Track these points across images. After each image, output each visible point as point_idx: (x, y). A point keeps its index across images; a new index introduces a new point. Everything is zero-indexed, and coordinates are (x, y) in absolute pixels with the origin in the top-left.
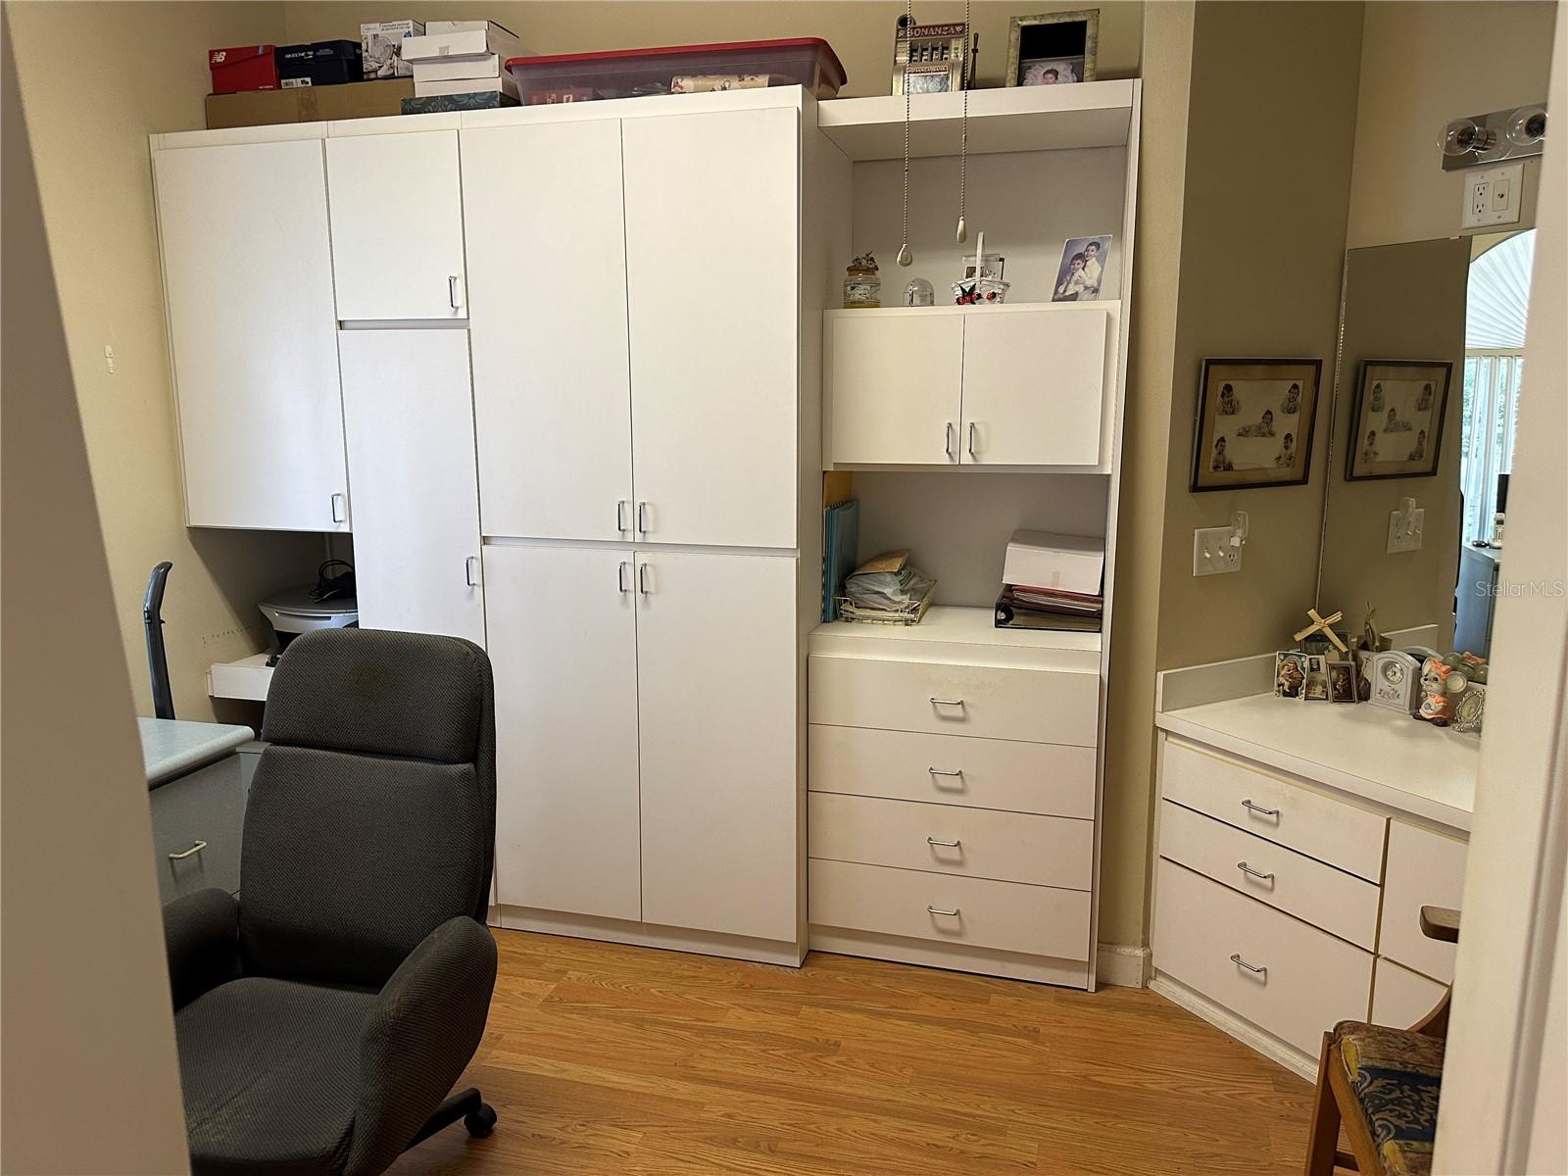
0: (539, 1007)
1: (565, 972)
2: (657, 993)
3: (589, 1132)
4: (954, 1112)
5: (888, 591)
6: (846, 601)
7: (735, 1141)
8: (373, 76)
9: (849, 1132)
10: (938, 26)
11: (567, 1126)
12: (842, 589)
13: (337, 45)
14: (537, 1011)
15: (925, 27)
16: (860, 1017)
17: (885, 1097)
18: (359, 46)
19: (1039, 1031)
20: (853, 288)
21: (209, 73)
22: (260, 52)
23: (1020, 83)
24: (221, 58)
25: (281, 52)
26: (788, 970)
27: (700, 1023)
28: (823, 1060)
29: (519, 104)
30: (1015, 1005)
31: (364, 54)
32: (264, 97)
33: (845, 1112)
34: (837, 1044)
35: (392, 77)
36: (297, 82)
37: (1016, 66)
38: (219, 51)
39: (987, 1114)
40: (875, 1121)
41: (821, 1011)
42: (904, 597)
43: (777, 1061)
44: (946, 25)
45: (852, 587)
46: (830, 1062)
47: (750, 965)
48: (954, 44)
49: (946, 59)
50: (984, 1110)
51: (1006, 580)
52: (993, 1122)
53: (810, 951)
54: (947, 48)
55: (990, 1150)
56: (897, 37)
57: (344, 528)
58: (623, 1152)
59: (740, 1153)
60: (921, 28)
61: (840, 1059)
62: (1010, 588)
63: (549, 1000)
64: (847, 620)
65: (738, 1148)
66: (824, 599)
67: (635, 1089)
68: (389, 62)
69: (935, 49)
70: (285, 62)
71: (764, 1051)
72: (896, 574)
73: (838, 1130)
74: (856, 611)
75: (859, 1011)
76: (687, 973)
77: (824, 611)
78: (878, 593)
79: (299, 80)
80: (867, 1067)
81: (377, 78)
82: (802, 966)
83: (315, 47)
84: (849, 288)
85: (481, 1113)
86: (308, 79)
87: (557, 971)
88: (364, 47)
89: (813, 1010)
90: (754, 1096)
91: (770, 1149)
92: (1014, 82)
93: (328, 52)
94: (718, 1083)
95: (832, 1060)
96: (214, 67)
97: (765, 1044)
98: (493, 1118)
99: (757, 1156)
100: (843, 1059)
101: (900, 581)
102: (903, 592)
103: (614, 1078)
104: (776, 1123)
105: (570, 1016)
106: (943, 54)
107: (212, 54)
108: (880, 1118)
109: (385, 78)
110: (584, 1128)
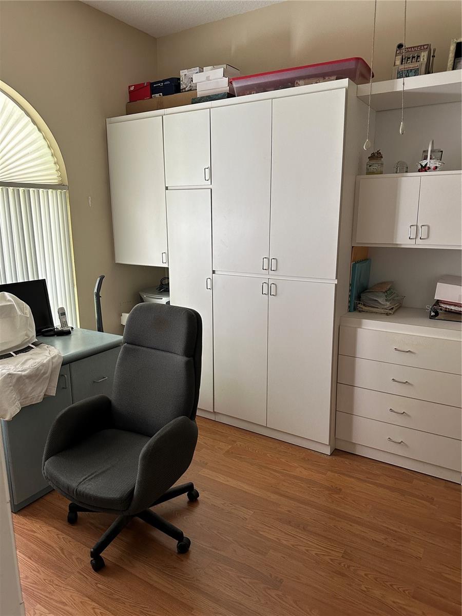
0: (224, 454)
1: (235, 442)
2: (270, 456)
3: (233, 507)
4: (388, 528)
5: (380, 300)
6: (359, 303)
7: (290, 522)
8: (184, 90)
9: (339, 528)
10: (416, 47)
11: (225, 503)
12: (359, 298)
13: (171, 80)
14: (223, 456)
15: (409, 48)
16: (353, 480)
17: (357, 516)
18: (179, 79)
19: (433, 499)
20: (370, 166)
21: (128, 94)
22: (145, 85)
23: (454, 69)
24: (132, 88)
25: (152, 84)
26: (325, 455)
27: (285, 471)
28: (333, 495)
29: (235, 96)
30: (425, 486)
31: (181, 82)
32: (146, 102)
33: (338, 519)
34: (340, 490)
35: (191, 90)
36: (157, 95)
37: (452, 61)
38: (132, 86)
39: (402, 531)
40: (351, 525)
41: (336, 475)
42: (387, 303)
43: (313, 492)
44: (419, 46)
45: (363, 297)
46: (336, 497)
47: (309, 451)
48: (422, 54)
49: (419, 61)
50: (401, 530)
51: (436, 298)
52: (405, 536)
53: (336, 449)
54: (419, 56)
55: (400, 548)
56: (396, 54)
57: (165, 266)
58: (245, 518)
59: (290, 527)
60: (407, 48)
61: (340, 496)
62: (438, 302)
63: (228, 452)
64: (360, 311)
65: (290, 525)
66: (349, 302)
67: (254, 493)
68: (190, 84)
69: (413, 57)
70: (154, 88)
71: (309, 487)
72: (384, 293)
73: (335, 526)
74: (364, 307)
75: (353, 477)
76: (282, 450)
77: (349, 307)
78: (376, 300)
79: (158, 94)
80: (352, 501)
81: (185, 91)
82: (331, 455)
83: (164, 81)
84: (368, 166)
85: (193, 493)
86: (161, 94)
87: (233, 441)
88: (181, 80)
89: (333, 474)
90: (302, 506)
91: (304, 528)
92: (451, 69)
93: (168, 82)
94: (287, 497)
95: (336, 496)
96: (130, 92)
97: (310, 484)
98: (198, 495)
99: (298, 530)
100: (342, 496)
101: (386, 296)
102: (386, 300)
103: (246, 487)
104: (308, 518)
105: (234, 459)
106: (417, 59)
107: (129, 87)
108: (353, 524)
109: (188, 91)
110: (231, 505)
